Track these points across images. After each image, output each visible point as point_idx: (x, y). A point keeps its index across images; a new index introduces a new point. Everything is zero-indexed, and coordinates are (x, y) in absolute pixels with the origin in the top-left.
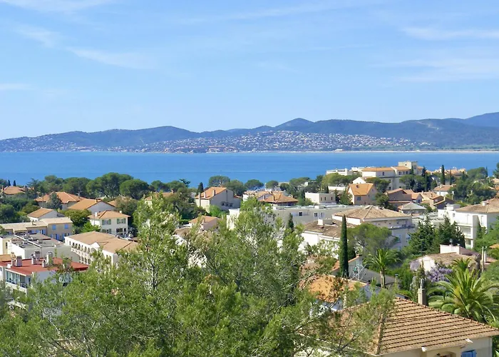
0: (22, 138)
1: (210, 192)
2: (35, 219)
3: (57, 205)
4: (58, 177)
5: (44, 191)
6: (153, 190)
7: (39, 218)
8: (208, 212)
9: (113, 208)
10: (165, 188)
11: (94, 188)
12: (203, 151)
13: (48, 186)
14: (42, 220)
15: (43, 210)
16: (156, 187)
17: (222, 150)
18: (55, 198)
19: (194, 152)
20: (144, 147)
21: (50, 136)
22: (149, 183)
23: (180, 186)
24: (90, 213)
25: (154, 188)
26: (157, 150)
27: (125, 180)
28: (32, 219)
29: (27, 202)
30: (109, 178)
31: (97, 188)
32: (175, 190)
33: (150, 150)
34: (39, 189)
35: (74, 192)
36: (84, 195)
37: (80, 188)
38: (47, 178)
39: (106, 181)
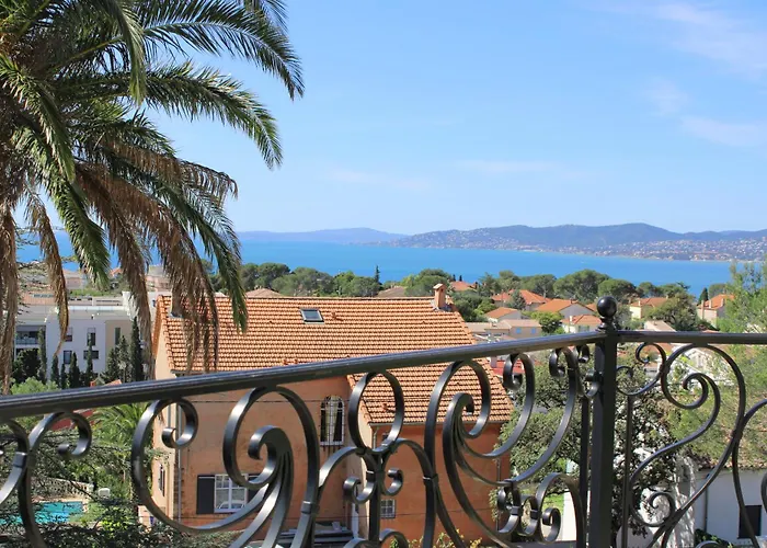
0: (452, 232)
1: (718, 300)
2: (493, 320)
3: (520, 304)
4: (517, 274)
5: (498, 289)
6: (641, 295)
7: (500, 319)
8: (714, 326)
9: (591, 313)
10: (657, 292)
11: (563, 288)
12: (685, 257)
13: (504, 283)
14: (504, 321)
15: (503, 310)
16: (646, 290)
17: (712, 257)
18: (518, 296)
19: (674, 258)
20: (607, 249)
21: (486, 230)
22: (637, 285)
23: (678, 290)
24: (562, 317)
25: (642, 291)
26: (624, 253)
27: (604, 279)
28: (490, 319)
29: (481, 302)
30: (584, 276)
31: (566, 288)
32: (671, 296)
33: (614, 253)
34: (492, 287)
35: (538, 291)
36: (550, 296)
37: (545, 288)
38: (502, 274)
39: (580, 279)
